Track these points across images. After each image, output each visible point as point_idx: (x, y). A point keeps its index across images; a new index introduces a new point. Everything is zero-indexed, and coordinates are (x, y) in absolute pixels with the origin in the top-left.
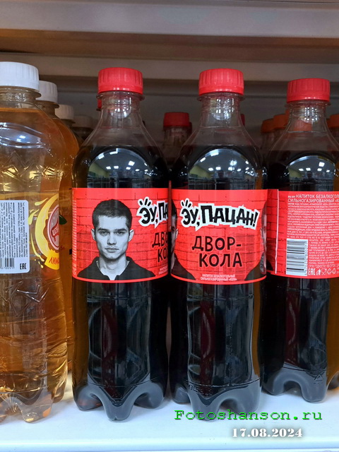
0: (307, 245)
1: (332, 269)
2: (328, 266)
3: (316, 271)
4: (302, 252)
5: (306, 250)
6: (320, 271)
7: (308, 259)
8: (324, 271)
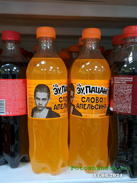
0: (5, 102)
1: (17, 112)
2: (15, 111)
3: (9, 113)
4: (3, 105)
5: (5, 104)
6: (11, 113)
7: (6, 108)
8: (13, 113)
